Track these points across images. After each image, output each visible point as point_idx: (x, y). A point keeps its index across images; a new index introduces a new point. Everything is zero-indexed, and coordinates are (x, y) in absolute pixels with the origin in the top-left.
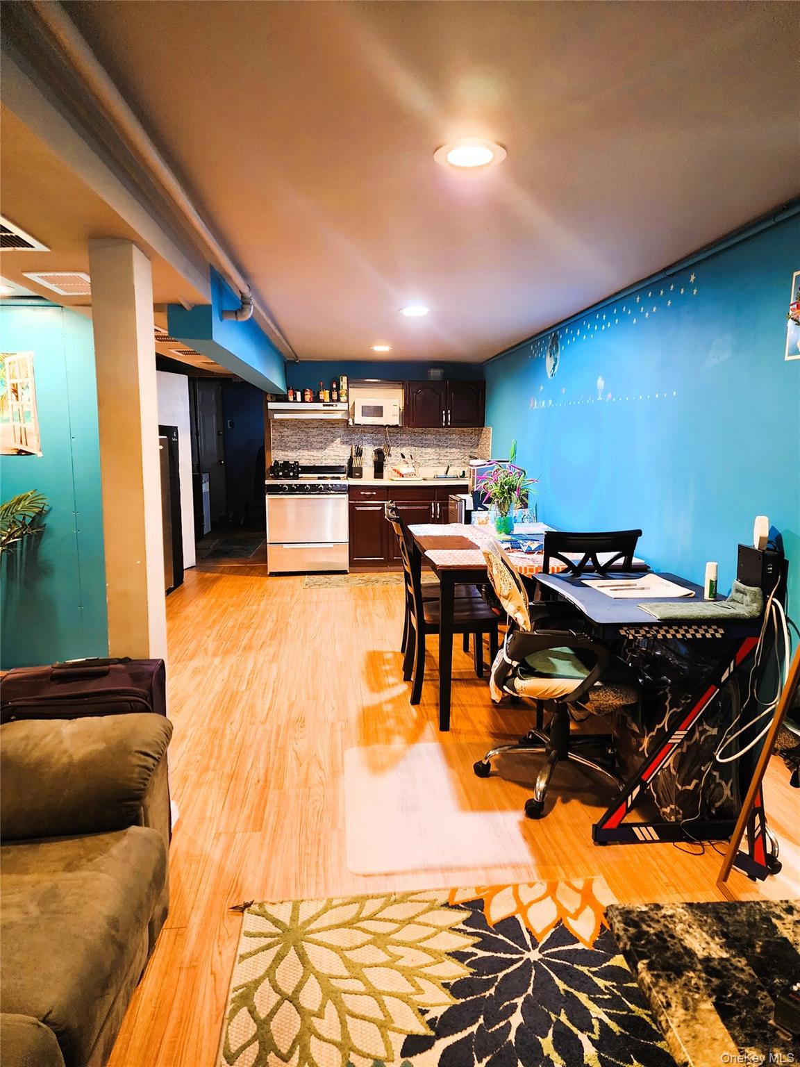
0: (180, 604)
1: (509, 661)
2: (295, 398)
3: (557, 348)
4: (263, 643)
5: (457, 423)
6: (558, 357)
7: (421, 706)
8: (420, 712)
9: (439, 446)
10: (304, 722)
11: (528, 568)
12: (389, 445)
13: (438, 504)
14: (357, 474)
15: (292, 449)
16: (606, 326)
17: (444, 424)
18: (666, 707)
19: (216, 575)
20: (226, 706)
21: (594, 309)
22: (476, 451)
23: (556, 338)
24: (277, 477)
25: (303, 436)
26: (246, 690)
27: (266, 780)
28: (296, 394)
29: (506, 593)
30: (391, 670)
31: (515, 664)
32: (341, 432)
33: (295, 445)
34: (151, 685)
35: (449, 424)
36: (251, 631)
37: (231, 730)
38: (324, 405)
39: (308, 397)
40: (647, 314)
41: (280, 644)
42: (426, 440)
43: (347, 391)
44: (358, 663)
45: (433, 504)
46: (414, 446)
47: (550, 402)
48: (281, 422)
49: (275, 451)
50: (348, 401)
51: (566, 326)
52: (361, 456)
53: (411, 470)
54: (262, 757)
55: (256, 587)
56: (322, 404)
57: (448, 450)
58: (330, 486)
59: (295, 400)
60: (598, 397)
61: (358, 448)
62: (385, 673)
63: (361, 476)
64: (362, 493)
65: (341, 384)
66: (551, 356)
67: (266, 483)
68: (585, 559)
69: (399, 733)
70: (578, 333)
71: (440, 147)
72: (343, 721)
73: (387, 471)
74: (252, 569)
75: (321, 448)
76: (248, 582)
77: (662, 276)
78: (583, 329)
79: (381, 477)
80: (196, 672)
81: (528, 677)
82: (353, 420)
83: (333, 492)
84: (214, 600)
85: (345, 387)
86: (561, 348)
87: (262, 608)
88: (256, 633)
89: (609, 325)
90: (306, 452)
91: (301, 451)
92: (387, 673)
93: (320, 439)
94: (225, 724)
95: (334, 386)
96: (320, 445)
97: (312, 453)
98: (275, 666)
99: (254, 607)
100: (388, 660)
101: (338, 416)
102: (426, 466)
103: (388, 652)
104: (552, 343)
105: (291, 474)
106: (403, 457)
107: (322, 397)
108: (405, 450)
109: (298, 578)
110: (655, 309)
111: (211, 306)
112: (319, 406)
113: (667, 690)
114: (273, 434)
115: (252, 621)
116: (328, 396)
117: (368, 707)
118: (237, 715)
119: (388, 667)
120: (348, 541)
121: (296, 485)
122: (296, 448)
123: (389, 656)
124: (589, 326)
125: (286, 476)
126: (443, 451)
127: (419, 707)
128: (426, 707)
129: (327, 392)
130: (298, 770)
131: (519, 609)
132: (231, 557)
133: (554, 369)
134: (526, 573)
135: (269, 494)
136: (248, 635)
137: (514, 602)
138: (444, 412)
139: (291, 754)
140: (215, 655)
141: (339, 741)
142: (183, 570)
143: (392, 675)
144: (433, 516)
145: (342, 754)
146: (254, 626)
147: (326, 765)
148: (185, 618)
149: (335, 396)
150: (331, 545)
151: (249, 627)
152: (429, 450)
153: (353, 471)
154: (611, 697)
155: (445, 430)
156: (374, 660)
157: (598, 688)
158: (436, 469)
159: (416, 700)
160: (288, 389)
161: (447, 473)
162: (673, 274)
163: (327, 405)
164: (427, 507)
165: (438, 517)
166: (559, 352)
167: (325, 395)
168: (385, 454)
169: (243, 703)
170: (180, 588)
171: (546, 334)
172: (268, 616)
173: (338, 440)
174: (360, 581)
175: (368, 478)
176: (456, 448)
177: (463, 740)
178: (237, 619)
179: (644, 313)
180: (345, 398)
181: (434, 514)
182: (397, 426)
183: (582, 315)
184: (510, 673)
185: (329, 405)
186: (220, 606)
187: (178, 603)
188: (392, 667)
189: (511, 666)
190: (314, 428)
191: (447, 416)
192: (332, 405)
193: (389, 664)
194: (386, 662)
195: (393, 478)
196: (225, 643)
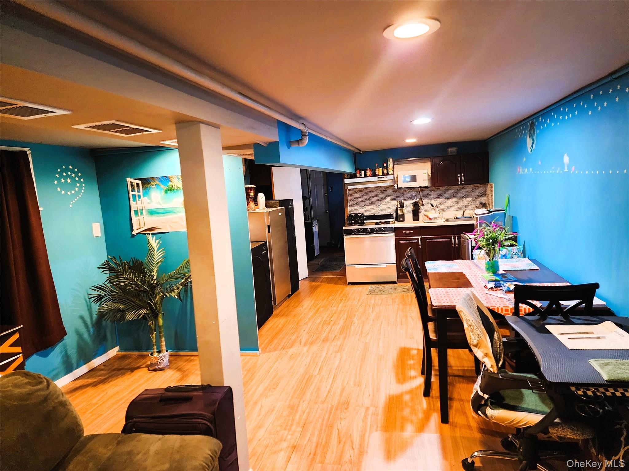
0: (294, 305)
1: (481, 393)
2: (361, 175)
3: (534, 131)
4: (335, 337)
5: (469, 181)
6: (535, 138)
7: (430, 398)
8: (429, 404)
9: (457, 197)
10: (348, 405)
11: (504, 308)
12: (422, 199)
13: (457, 237)
14: (401, 219)
15: (361, 205)
16: (568, 117)
17: (459, 183)
18: (621, 442)
19: (319, 283)
20: (303, 388)
21: (559, 104)
22: (484, 198)
23: (533, 125)
24: (351, 224)
25: (367, 197)
26: (318, 374)
27: (315, 455)
28: (361, 172)
29: (475, 342)
30: (414, 364)
31: (486, 396)
32: (391, 193)
33: (362, 203)
34: (214, 411)
35: (463, 183)
36: (329, 327)
37: (302, 407)
38: (378, 178)
39: (368, 174)
40: (600, 108)
41: (345, 338)
42: (448, 193)
43: (393, 167)
44: (392, 356)
45: (453, 237)
46: (439, 198)
47: (531, 169)
48: (353, 190)
49: (350, 207)
50: (393, 174)
51: (539, 116)
52: (403, 207)
53: (437, 215)
54: (316, 433)
55: (339, 292)
56: (377, 177)
57: (464, 199)
58: (382, 228)
59: (361, 177)
60: (564, 170)
61: (401, 202)
62: (409, 367)
63: (403, 220)
64: (404, 232)
65: (389, 164)
66: (530, 137)
67: (344, 229)
68: (550, 306)
69: (412, 421)
70: (548, 121)
71: (389, 26)
72: (375, 407)
73: (421, 216)
74: (339, 279)
75: (378, 204)
76: (335, 289)
77: (609, 79)
78: (552, 118)
79: (418, 220)
80: (291, 358)
81: (496, 408)
82: (397, 185)
83: (385, 232)
84: (313, 302)
85: (391, 165)
86: (537, 131)
87: (339, 308)
88: (333, 328)
89: (570, 116)
90: (369, 207)
91: (366, 206)
92: (412, 367)
93: (378, 198)
94: (300, 401)
95: (385, 165)
96: (378, 202)
97: (372, 207)
98: (339, 355)
99: (335, 308)
100: (413, 356)
101: (388, 184)
102: (448, 211)
103: (415, 349)
104: (530, 127)
105: (359, 222)
106: (433, 206)
107: (377, 172)
108: (433, 201)
109: (365, 286)
110: (605, 104)
111: (278, 141)
112: (375, 178)
113: (623, 425)
114: (349, 198)
115: (332, 319)
116: (381, 171)
117: (393, 396)
118: (308, 395)
119: (412, 362)
120: (396, 263)
121: (361, 229)
122: (362, 204)
123: (415, 352)
124: (556, 116)
125: (356, 223)
126: (460, 200)
127: (429, 399)
128: (434, 399)
129: (381, 169)
130: (337, 447)
131: (486, 355)
132: (329, 271)
133: (532, 146)
134: (502, 312)
135: (346, 235)
136: (327, 329)
137: (482, 350)
138: (459, 175)
139: (335, 433)
140: (305, 345)
141: (369, 424)
142: (299, 281)
143: (414, 369)
144: (453, 245)
145: (369, 436)
146: (332, 323)
147: (356, 445)
148: (295, 316)
149: (385, 172)
150: (385, 266)
151: (329, 324)
152: (450, 200)
153: (399, 217)
154: (569, 434)
155: (461, 187)
156: (404, 353)
157: (557, 424)
158: (455, 212)
159: (427, 393)
160: (356, 170)
161: (463, 215)
162: (619, 77)
163: (380, 178)
164: (448, 240)
165: (457, 246)
166: (536, 134)
167: (379, 171)
168: (419, 205)
169: (314, 385)
170: (296, 293)
171: (525, 122)
172: (341, 316)
173: (389, 198)
174: (404, 289)
175: (409, 222)
176: (470, 197)
177: (458, 433)
178: (323, 318)
179: (597, 106)
180: (392, 172)
181: (454, 244)
182: (427, 187)
183: (550, 109)
184: (483, 402)
185: (382, 177)
186: (316, 306)
187: (293, 304)
188: (415, 361)
189: (482, 398)
190: (373, 192)
191: (461, 178)
192: (384, 177)
193: (413, 359)
194: (411, 358)
195: (425, 221)
196: (313, 335)
